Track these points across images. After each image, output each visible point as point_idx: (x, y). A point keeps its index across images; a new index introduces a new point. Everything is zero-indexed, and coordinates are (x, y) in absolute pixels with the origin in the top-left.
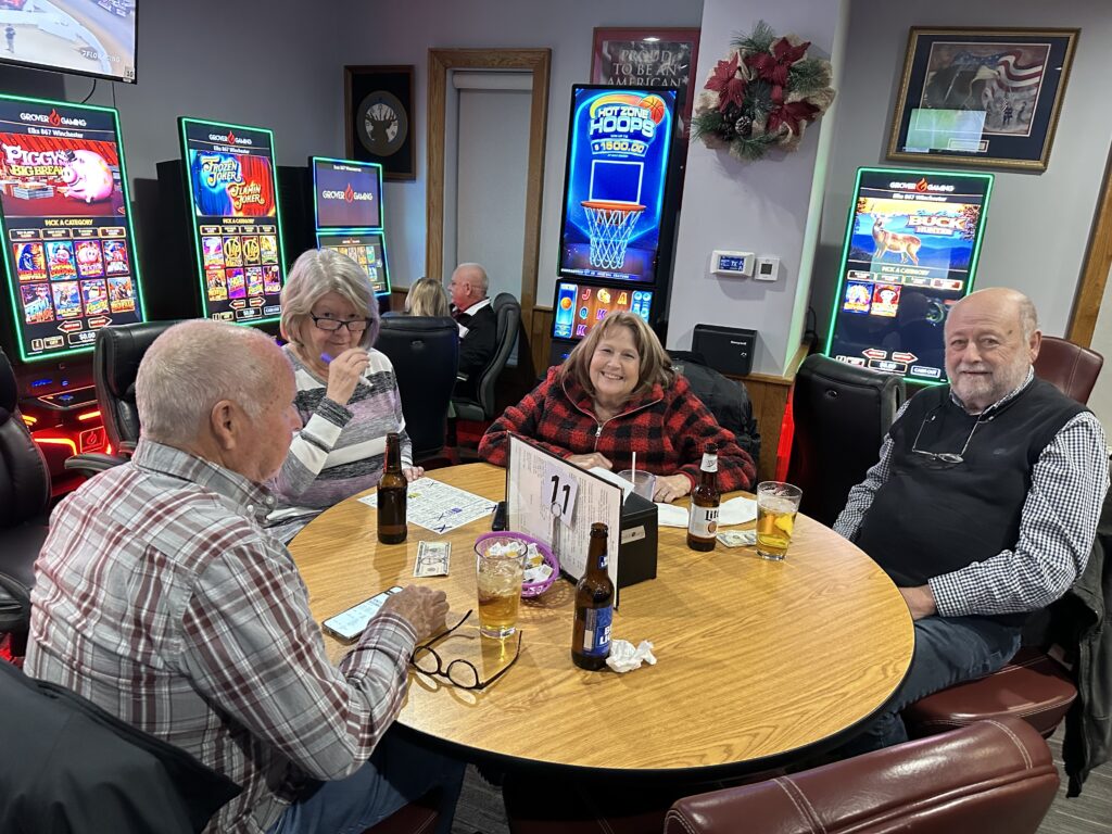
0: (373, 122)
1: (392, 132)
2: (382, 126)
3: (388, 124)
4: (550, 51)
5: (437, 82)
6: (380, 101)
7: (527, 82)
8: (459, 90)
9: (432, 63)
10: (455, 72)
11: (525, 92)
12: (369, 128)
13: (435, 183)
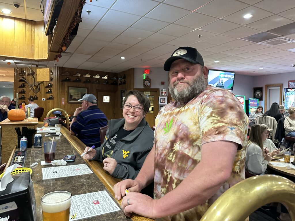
0: (257, 94)
1: (259, 95)
2: (258, 94)
3: (259, 94)
4: (282, 84)
5: (266, 89)
6: (258, 91)
7: (279, 88)
8: (270, 89)
9: (265, 86)
10: (269, 87)
11: (279, 89)
12: (256, 95)
13: (266, 101)
